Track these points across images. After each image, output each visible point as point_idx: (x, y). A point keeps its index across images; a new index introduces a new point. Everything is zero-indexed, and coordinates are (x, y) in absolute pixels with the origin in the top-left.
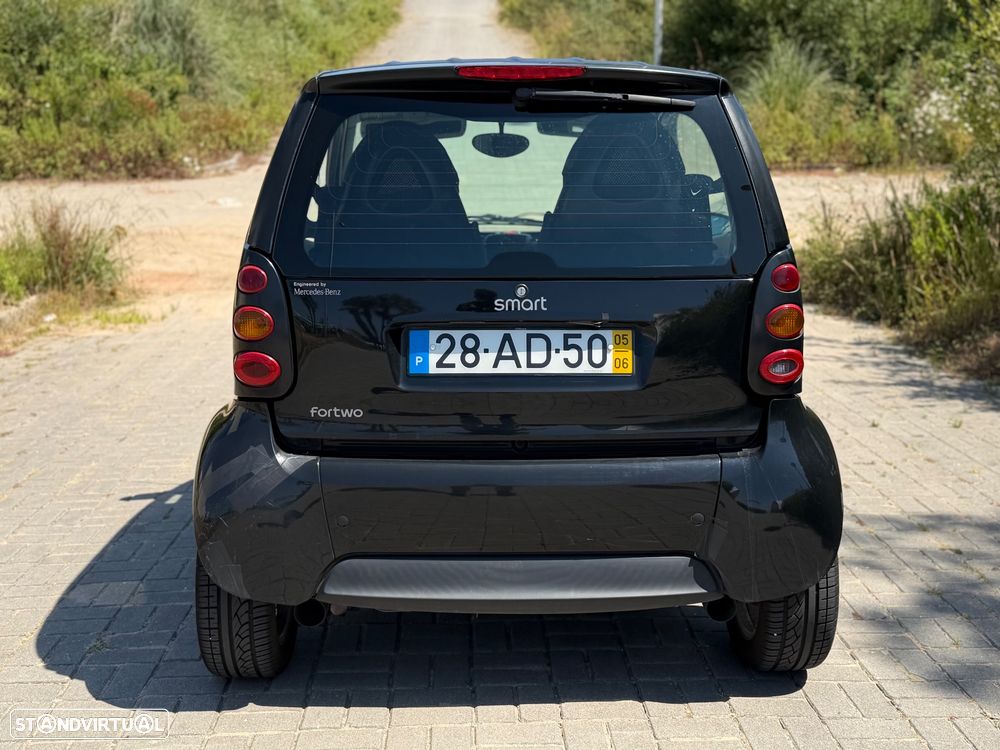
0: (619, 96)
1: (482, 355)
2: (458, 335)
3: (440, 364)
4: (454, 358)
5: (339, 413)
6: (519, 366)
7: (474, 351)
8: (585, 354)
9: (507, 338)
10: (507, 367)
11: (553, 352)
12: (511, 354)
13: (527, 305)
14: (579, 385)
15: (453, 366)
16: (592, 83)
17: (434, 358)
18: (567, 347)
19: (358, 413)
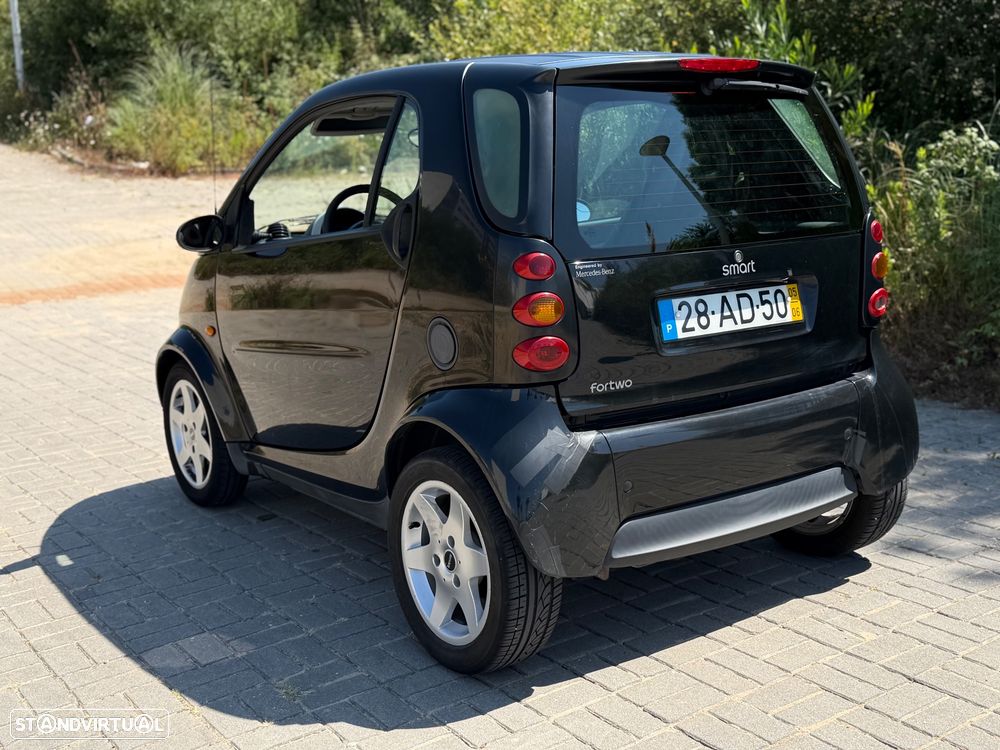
0: (773, 86)
1: (711, 316)
2: (692, 300)
3: (685, 330)
4: (693, 322)
5: (614, 386)
6: (736, 323)
7: (705, 314)
8: (774, 306)
9: (724, 300)
10: (729, 326)
11: (755, 308)
12: (729, 314)
13: (743, 268)
14: (772, 334)
15: (693, 329)
16: (759, 74)
17: (679, 324)
18: (763, 303)
19: (628, 383)
